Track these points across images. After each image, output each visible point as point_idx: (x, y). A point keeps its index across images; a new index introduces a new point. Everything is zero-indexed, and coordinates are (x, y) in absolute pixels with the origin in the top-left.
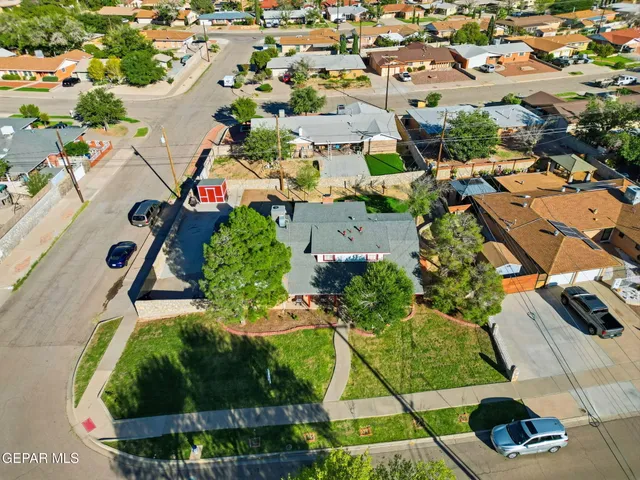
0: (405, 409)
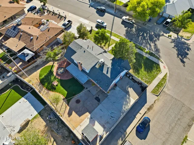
0: (111, 36)
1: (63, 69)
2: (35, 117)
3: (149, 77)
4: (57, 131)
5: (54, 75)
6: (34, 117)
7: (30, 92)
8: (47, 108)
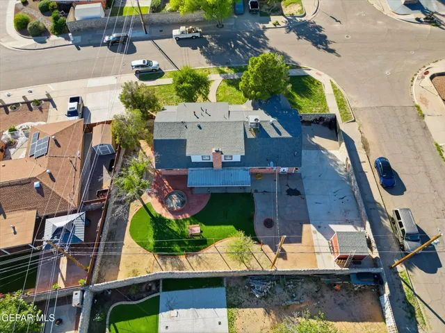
1: (174, 196)
2: (231, 320)
3: (318, 103)
4: (295, 299)
5: (170, 221)
6: (229, 321)
7: (161, 290)
8: (232, 285)
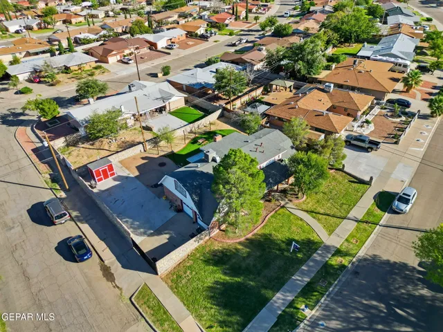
0: (356, 221)
